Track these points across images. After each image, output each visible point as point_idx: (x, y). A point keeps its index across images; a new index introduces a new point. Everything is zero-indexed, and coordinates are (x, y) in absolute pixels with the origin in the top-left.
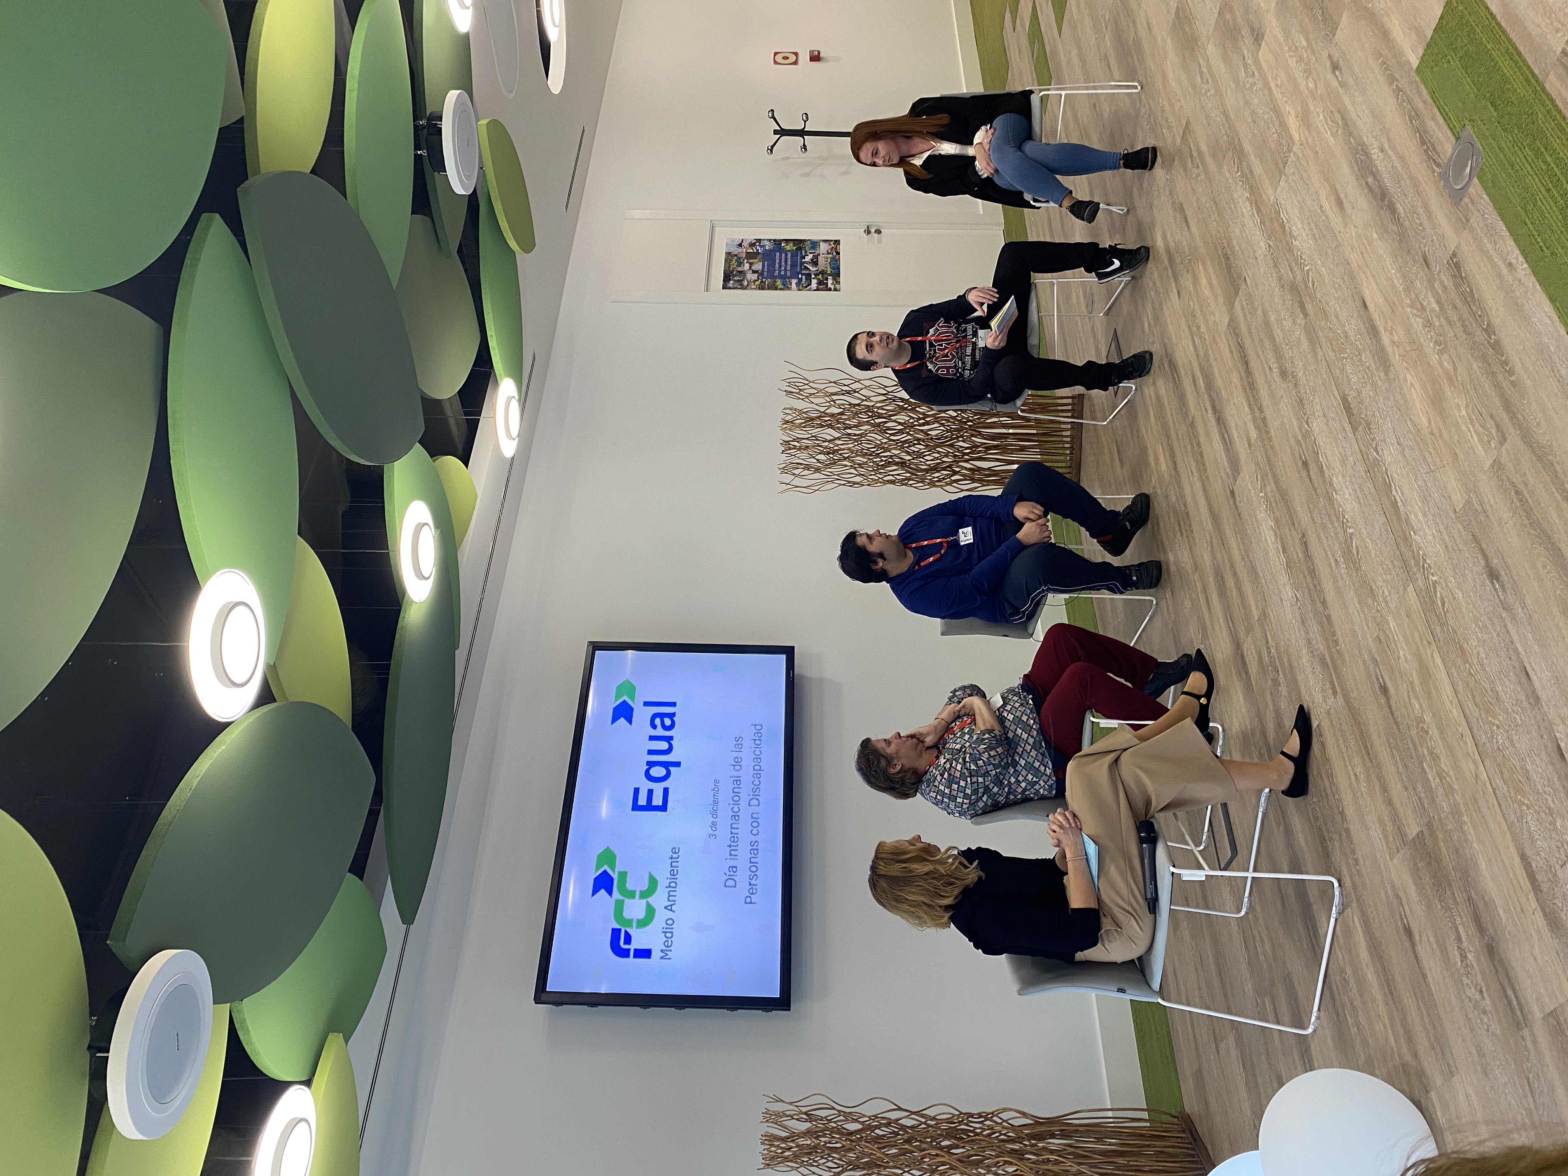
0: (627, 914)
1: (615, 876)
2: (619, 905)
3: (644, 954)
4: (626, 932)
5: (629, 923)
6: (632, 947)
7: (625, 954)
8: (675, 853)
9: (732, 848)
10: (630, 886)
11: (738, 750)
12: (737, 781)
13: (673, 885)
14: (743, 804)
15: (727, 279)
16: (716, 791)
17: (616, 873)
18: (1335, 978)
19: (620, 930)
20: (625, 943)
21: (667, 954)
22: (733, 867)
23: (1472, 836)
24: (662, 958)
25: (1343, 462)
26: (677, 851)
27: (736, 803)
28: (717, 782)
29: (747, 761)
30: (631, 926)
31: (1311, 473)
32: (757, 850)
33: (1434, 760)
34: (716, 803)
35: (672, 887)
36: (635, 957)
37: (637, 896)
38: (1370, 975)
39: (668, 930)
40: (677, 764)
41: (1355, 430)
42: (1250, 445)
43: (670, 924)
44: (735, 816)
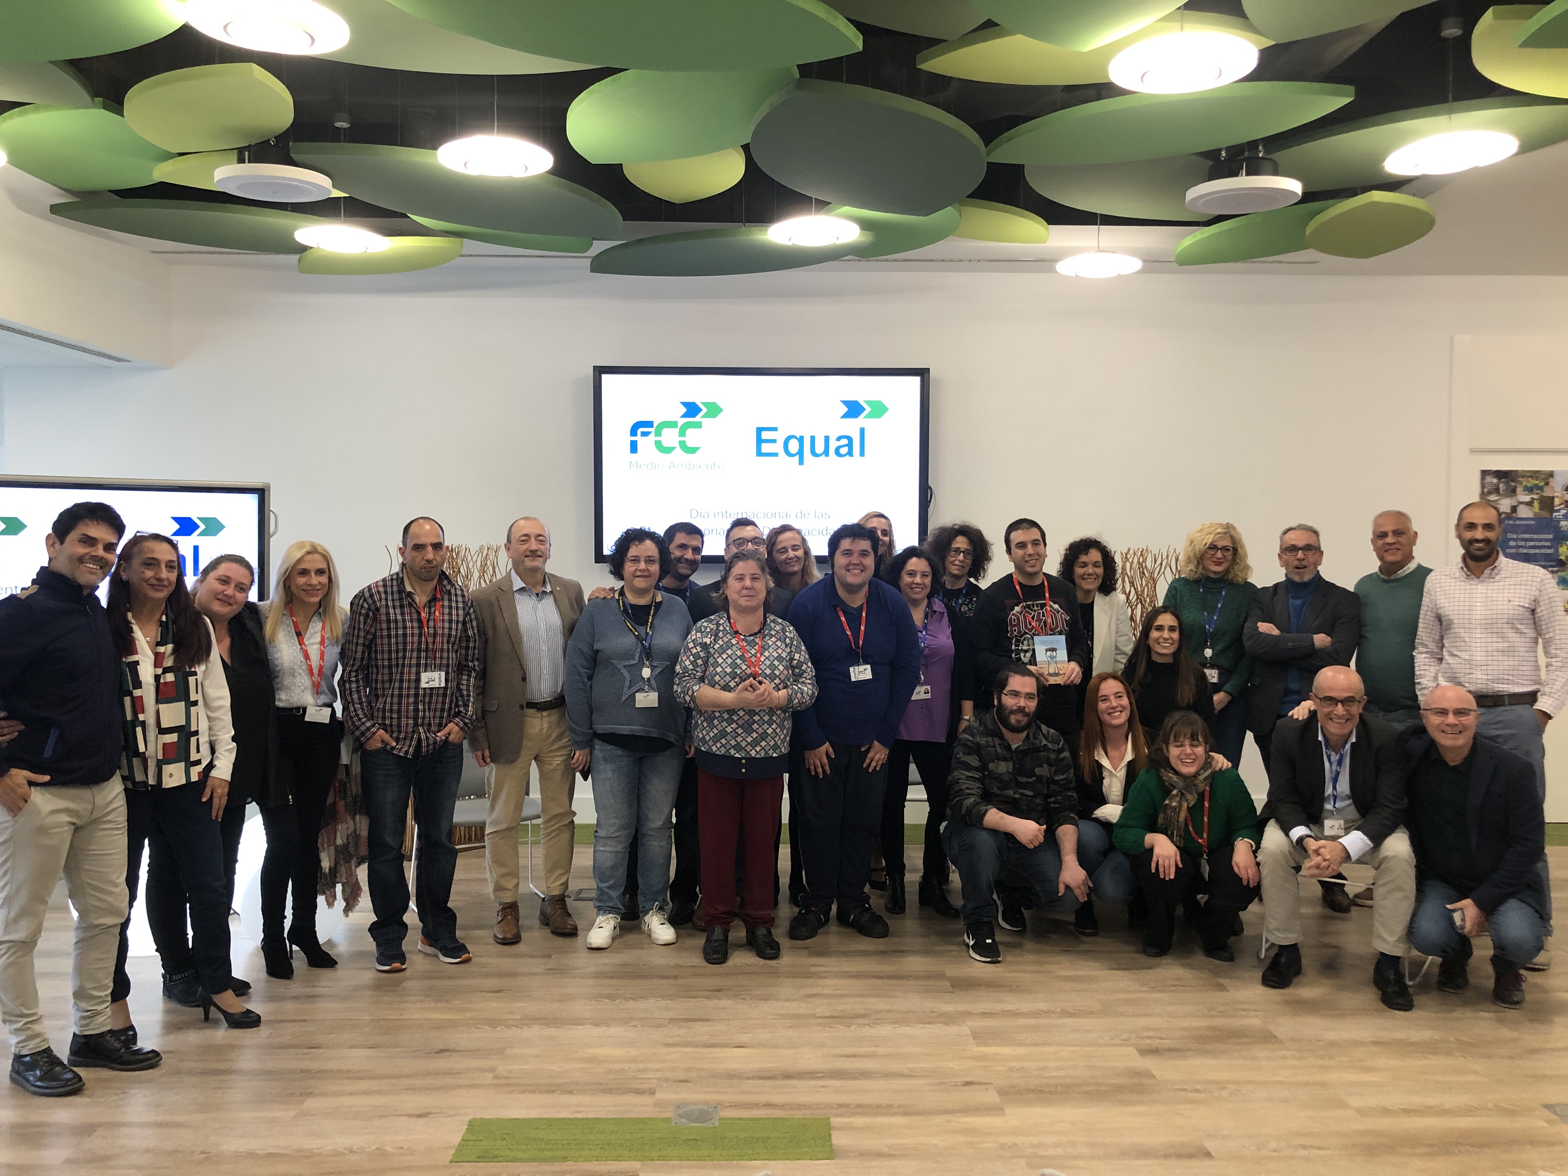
0: (666, 431)
1: (698, 418)
2: (673, 424)
3: (634, 447)
4: (651, 432)
5: (659, 434)
6: (639, 438)
7: (633, 432)
13: (691, 467)
15: (1501, 475)
17: (701, 419)
19: (652, 426)
20: (641, 432)
21: (634, 466)
24: (631, 462)
26: (720, 468)
30: (656, 436)
36: (631, 441)
37: (681, 439)
39: (654, 466)
43: (660, 466)
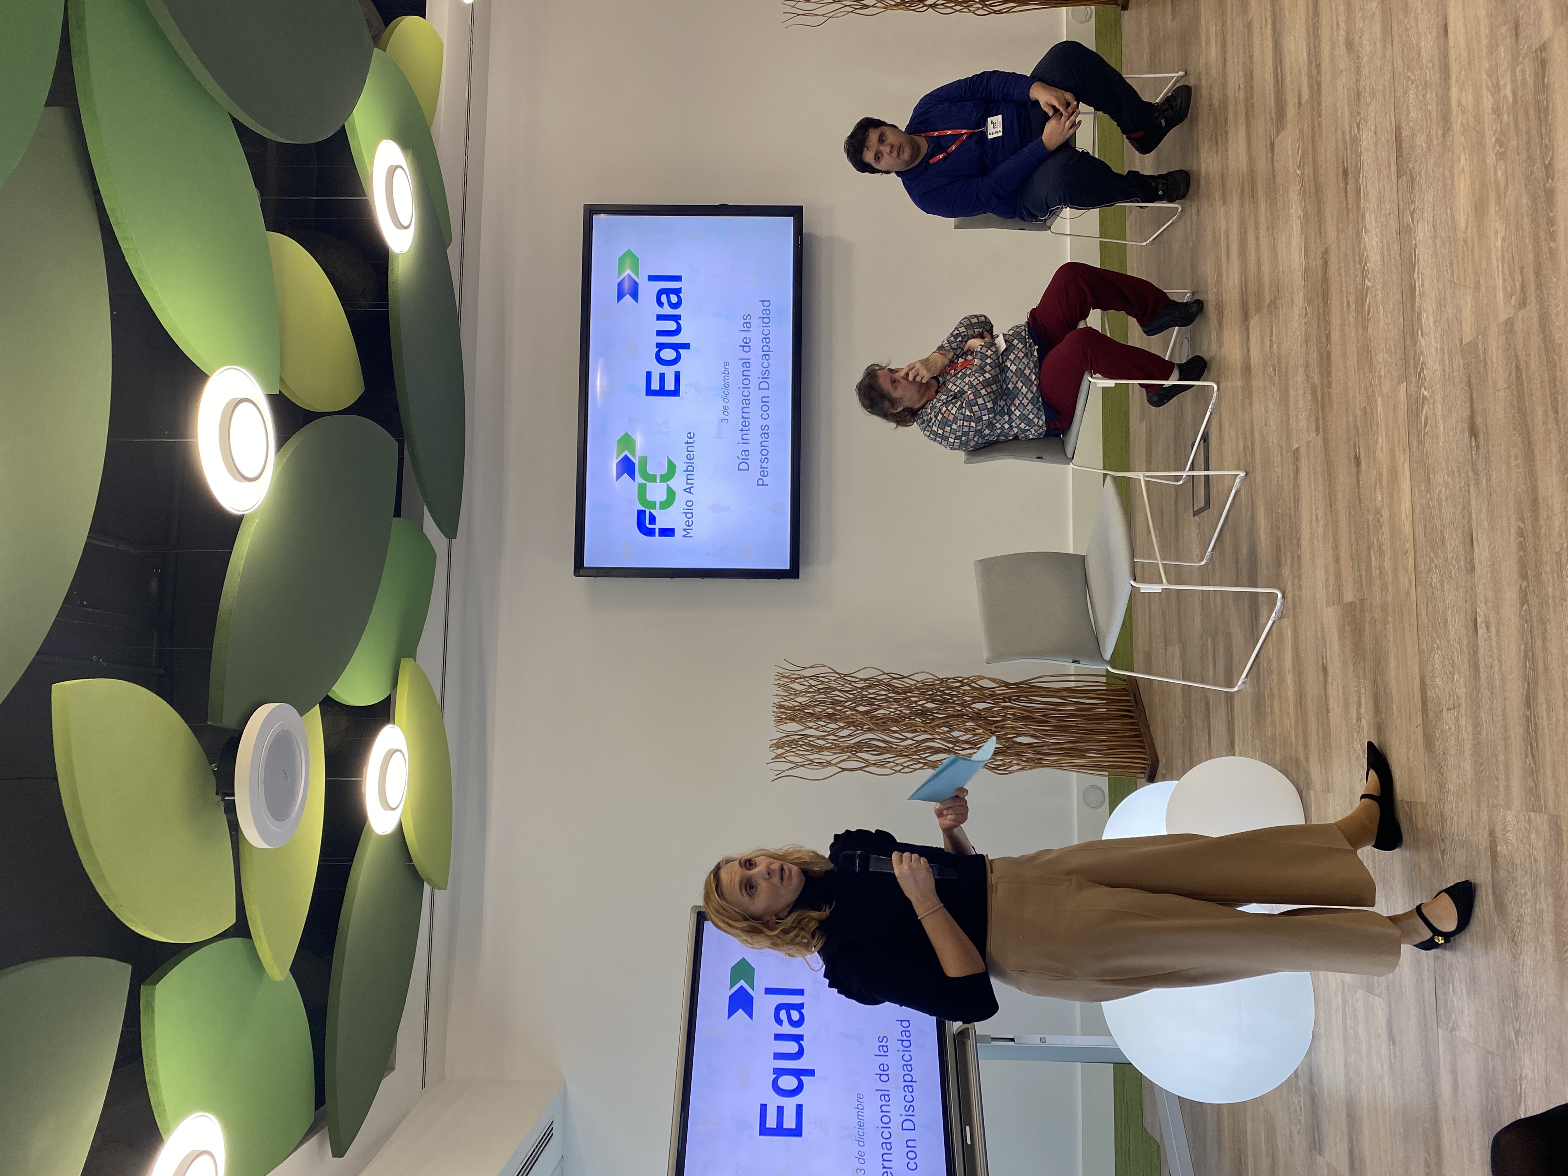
0: (650, 497)
1: (636, 461)
2: (642, 489)
3: (667, 532)
4: (650, 513)
5: (653, 504)
6: (657, 527)
7: (650, 533)
8: (690, 438)
9: (744, 432)
10: (650, 471)
11: (746, 329)
12: (747, 363)
13: (690, 468)
14: (753, 386)
16: (726, 374)
17: (637, 457)
18: (1264, 663)
19: (644, 511)
20: (650, 523)
21: (689, 533)
22: (745, 451)
23: (1391, 636)
24: (684, 536)
25: (1381, 202)
26: (692, 436)
27: (746, 386)
28: (726, 364)
29: (756, 343)
30: (655, 508)
31: (1349, 187)
32: (767, 434)
33: (1380, 554)
34: (726, 386)
35: (690, 470)
36: (660, 535)
37: (658, 480)
38: (1289, 679)
39: (689, 511)
40: (686, 346)
41: (1399, 176)
42: (1300, 103)
43: (690, 504)
44: (746, 400)
